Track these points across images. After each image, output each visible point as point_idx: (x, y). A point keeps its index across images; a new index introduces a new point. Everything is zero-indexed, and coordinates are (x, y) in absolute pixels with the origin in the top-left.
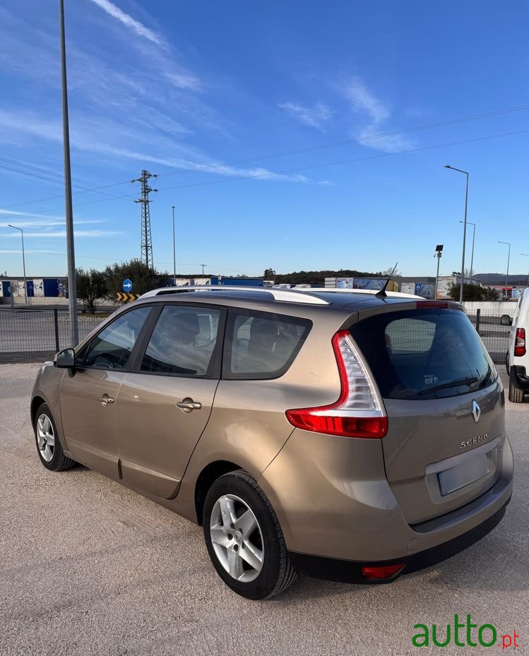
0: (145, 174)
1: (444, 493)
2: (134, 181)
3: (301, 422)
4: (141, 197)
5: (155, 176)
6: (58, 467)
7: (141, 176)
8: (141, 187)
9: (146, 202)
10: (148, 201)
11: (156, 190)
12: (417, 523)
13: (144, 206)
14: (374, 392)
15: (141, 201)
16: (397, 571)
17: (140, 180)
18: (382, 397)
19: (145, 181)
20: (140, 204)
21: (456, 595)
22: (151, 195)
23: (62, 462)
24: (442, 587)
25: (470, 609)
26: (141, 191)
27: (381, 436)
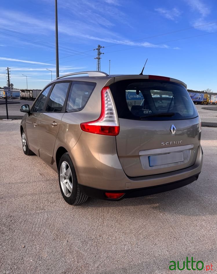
0: (99, 47)
1: (151, 165)
2: (95, 50)
3: (85, 129)
4: (97, 56)
5: (103, 47)
6: (28, 153)
7: (97, 48)
8: (97, 52)
9: (99, 59)
10: (100, 58)
11: (103, 53)
12: (135, 176)
13: (98, 60)
14: (115, 115)
15: (97, 58)
16: (121, 196)
17: (97, 49)
18: (118, 118)
19: (99, 50)
20: (97, 59)
21: (161, 214)
22: (101, 56)
23: (29, 152)
24: (157, 210)
25: (164, 220)
26: (97, 54)
27: (116, 134)
